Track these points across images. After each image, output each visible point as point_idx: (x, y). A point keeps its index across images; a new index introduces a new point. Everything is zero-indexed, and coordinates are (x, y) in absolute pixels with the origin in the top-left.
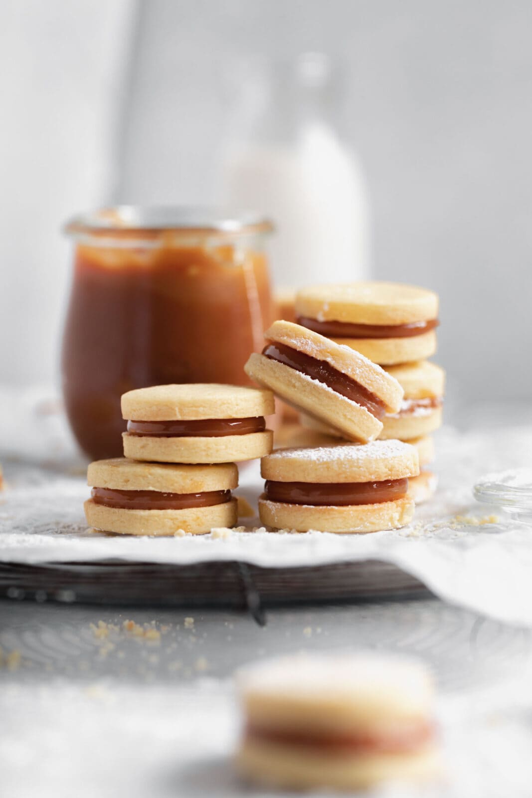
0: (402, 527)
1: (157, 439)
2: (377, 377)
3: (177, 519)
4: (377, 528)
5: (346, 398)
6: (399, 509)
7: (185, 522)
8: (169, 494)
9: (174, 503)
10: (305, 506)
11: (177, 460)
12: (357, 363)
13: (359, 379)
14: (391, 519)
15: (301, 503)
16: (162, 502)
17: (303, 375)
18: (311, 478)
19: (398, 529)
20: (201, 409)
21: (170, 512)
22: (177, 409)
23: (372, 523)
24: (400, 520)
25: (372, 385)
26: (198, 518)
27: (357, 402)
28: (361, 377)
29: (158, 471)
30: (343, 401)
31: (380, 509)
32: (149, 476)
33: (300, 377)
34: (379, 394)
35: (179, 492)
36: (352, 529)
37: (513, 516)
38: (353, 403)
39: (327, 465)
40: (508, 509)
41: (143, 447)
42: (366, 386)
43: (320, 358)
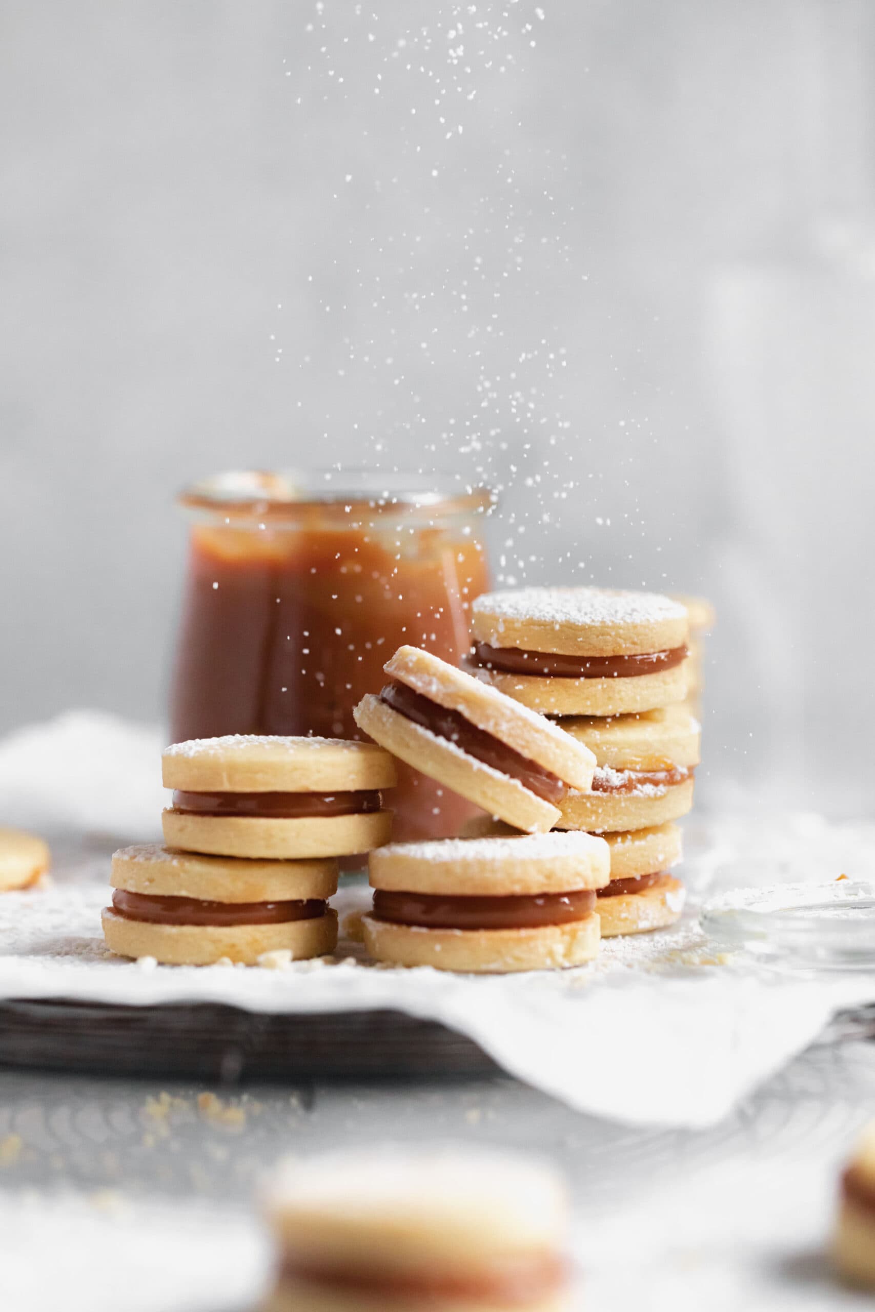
0: (569, 968)
1: (199, 819)
2: (537, 735)
3: (220, 941)
4: (524, 966)
5: (485, 767)
6: (567, 938)
7: (233, 946)
8: (211, 903)
9: (216, 916)
10: (415, 929)
11: (226, 851)
12: (503, 715)
13: (506, 739)
14: (551, 954)
15: (410, 923)
16: (203, 915)
17: (421, 730)
18: (423, 886)
19: (563, 968)
20: (260, 776)
21: (211, 930)
22: (224, 776)
23: (517, 959)
24: (568, 954)
25: (527, 747)
26: (256, 941)
27: (505, 772)
28: (510, 735)
29: (196, 867)
30: (480, 770)
31: (530, 938)
32: (182, 875)
33: (415, 731)
34: (541, 762)
35: (226, 900)
36: (484, 967)
37: (759, 958)
38: (497, 774)
39: (445, 867)
40: (753, 946)
41: (181, 830)
42: (519, 749)
43: (448, 704)
